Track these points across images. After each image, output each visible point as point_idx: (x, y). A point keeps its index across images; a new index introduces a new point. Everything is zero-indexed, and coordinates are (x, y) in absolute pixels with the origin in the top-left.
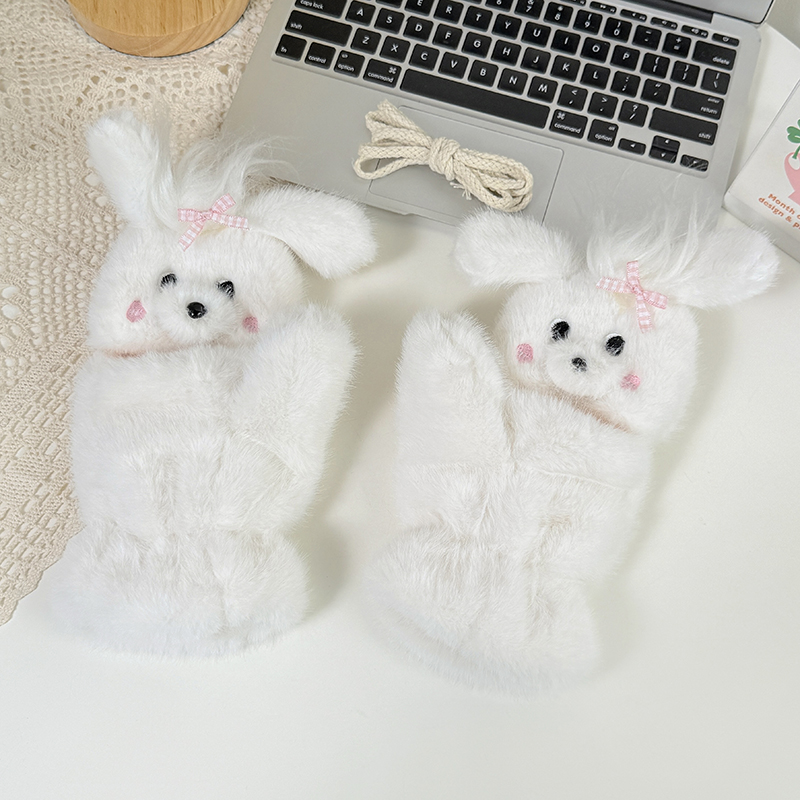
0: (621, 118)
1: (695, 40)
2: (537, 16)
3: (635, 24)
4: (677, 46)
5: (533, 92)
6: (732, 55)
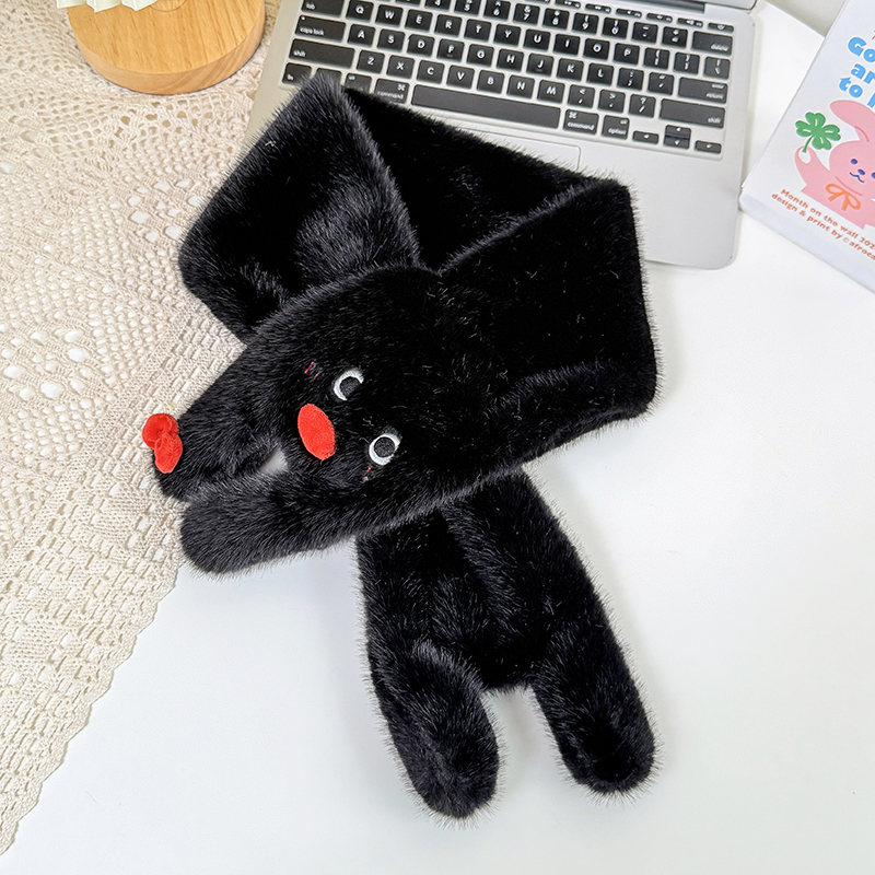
0: (630, 112)
1: (691, 30)
2: (535, 22)
4: (675, 37)
5: (543, 95)
6: (728, 42)
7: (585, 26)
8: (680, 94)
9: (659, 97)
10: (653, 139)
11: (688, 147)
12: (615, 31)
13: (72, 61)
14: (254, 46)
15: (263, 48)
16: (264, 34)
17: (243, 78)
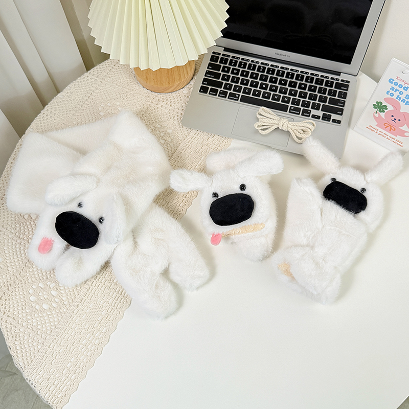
0: (312, 108)
1: (335, 82)
2: (283, 77)
3: (315, 77)
4: (329, 84)
5: (283, 101)
6: (347, 86)
7: (300, 78)
8: (329, 103)
9: (322, 104)
10: (318, 117)
11: (329, 121)
12: (309, 81)
14: (190, 78)
15: (194, 80)
17: (185, 91)
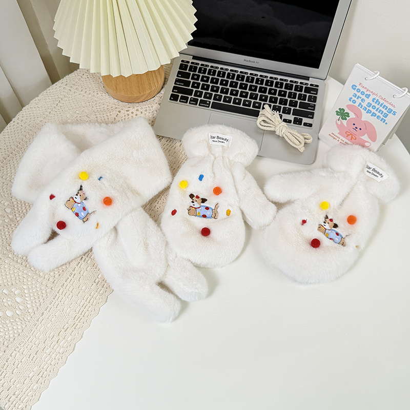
0: (283, 113)
1: (304, 86)
2: (253, 83)
3: (285, 83)
4: (299, 88)
5: (254, 106)
6: (316, 90)
7: (269, 84)
8: (299, 107)
9: (292, 108)
10: (290, 121)
11: (301, 125)
12: (279, 86)
13: (102, 91)
14: (161, 88)
15: (164, 89)
16: (164, 84)
17: (157, 99)
